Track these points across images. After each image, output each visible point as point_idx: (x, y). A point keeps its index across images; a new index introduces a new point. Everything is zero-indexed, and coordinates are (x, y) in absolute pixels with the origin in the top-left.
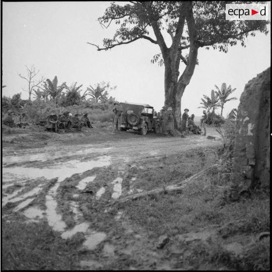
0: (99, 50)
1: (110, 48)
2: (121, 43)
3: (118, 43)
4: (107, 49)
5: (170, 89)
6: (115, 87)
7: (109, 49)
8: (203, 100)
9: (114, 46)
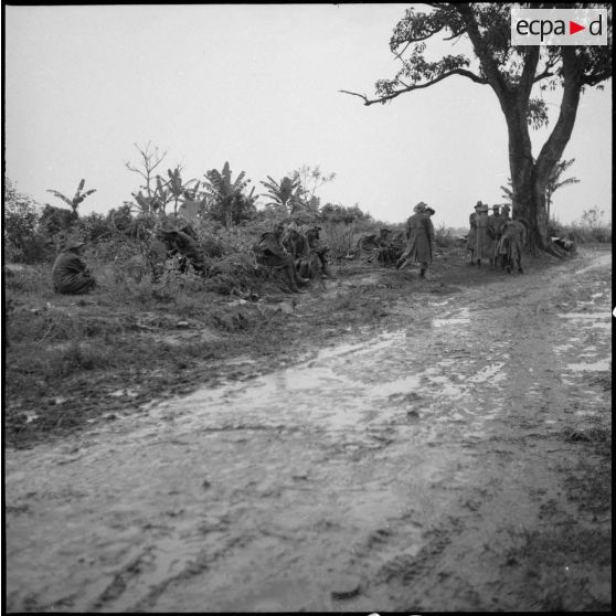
0: (368, 103)
1: (391, 97)
2: (413, 87)
3: (405, 88)
4: (383, 100)
5: (522, 173)
6: (332, 176)
7: (388, 101)
8: (506, 191)
9: (398, 93)
